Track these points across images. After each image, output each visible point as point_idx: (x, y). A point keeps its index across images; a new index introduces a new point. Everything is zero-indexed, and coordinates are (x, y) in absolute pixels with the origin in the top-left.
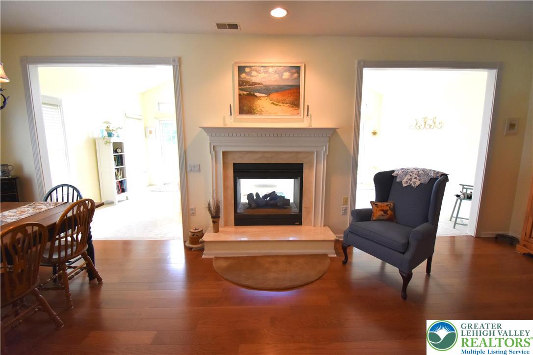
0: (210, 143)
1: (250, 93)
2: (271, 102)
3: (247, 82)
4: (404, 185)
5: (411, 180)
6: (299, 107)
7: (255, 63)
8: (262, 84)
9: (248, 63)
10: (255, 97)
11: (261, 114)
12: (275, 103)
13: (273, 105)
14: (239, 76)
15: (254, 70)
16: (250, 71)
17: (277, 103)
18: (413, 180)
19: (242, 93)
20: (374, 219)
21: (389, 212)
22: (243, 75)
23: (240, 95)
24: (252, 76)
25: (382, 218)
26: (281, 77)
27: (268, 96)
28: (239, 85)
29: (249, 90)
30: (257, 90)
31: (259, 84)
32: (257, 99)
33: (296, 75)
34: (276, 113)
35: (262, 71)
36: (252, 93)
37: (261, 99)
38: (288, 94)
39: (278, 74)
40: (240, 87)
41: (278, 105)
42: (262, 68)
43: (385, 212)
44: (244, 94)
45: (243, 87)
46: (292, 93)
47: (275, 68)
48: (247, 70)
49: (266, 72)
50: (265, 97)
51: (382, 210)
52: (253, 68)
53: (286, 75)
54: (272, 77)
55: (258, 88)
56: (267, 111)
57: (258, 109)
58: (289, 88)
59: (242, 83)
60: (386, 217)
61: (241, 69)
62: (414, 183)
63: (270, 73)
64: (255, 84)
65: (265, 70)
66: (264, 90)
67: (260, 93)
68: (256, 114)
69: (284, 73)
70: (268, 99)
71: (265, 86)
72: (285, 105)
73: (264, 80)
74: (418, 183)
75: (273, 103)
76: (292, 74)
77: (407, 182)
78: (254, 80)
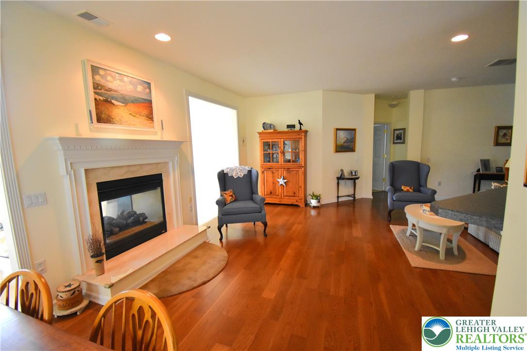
0: (65, 159)
1: (107, 99)
2: (130, 112)
3: (102, 87)
4: (235, 177)
5: (237, 173)
6: (153, 121)
7: (110, 67)
8: (119, 92)
9: (103, 65)
10: (112, 105)
11: (121, 124)
12: (132, 114)
13: (130, 116)
14: (93, 78)
15: (110, 75)
16: (105, 74)
17: (134, 115)
18: (239, 173)
19: (98, 97)
20: (228, 202)
21: (234, 196)
22: (97, 77)
23: (96, 99)
24: (108, 81)
25: (232, 200)
26: (136, 88)
27: (125, 106)
28: (94, 88)
29: (105, 96)
30: (114, 97)
31: (115, 91)
32: (114, 107)
33: (148, 90)
34: (134, 125)
35: (117, 78)
36: (109, 100)
37: (119, 108)
38: (144, 106)
39: (132, 85)
40: (95, 91)
41: (135, 116)
42: (117, 75)
43: (232, 196)
44: (100, 99)
45: (98, 91)
46: (146, 106)
47: (130, 79)
48: (102, 72)
49: (122, 80)
50: (123, 106)
51: (230, 196)
52: (108, 72)
53: (140, 88)
54: (128, 87)
55: (114, 95)
56: (126, 122)
57: (117, 119)
58: (142, 101)
59: (97, 86)
60: (234, 199)
61: (95, 70)
62: (241, 175)
63: (125, 82)
64: (110, 90)
65: (121, 78)
66: (121, 99)
67: (117, 101)
68: (116, 124)
69: (138, 86)
70: (126, 109)
71: (122, 94)
72: (142, 117)
73: (120, 88)
74: (243, 175)
75: (130, 114)
76: (145, 88)
77: (236, 176)
78: (110, 85)
